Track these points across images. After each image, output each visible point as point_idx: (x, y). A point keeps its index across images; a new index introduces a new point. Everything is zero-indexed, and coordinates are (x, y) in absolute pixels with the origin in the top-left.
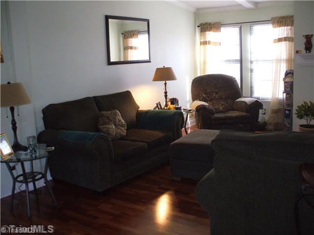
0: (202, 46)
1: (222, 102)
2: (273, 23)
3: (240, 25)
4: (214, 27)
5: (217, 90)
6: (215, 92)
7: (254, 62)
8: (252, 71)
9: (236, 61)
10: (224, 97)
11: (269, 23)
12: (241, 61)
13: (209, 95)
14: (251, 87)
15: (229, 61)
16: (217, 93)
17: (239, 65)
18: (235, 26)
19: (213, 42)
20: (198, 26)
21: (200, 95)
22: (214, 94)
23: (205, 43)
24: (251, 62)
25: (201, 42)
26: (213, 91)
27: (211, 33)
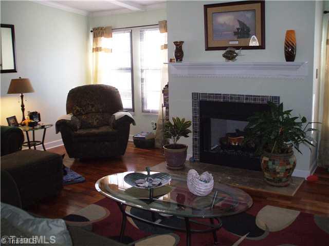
0: (94, 53)
1: (97, 116)
2: (160, 28)
3: (131, 29)
4: (106, 33)
5: (93, 103)
6: (91, 105)
7: (145, 71)
8: (142, 80)
9: (127, 69)
10: (101, 110)
11: (157, 27)
12: (132, 70)
13: (84, 108)
14: (143, 99)
15: (121, 69)
16: (93, 106)
17: (130, 74)
18: (125, 30)
19: (105, 49)
20: (92, 31)
21: (74, 108)
22: (90, 107)
23: (97, 49)
24: (142, 71)
25: (93, 49)
26: (88, 104)
27: (103, 38)
